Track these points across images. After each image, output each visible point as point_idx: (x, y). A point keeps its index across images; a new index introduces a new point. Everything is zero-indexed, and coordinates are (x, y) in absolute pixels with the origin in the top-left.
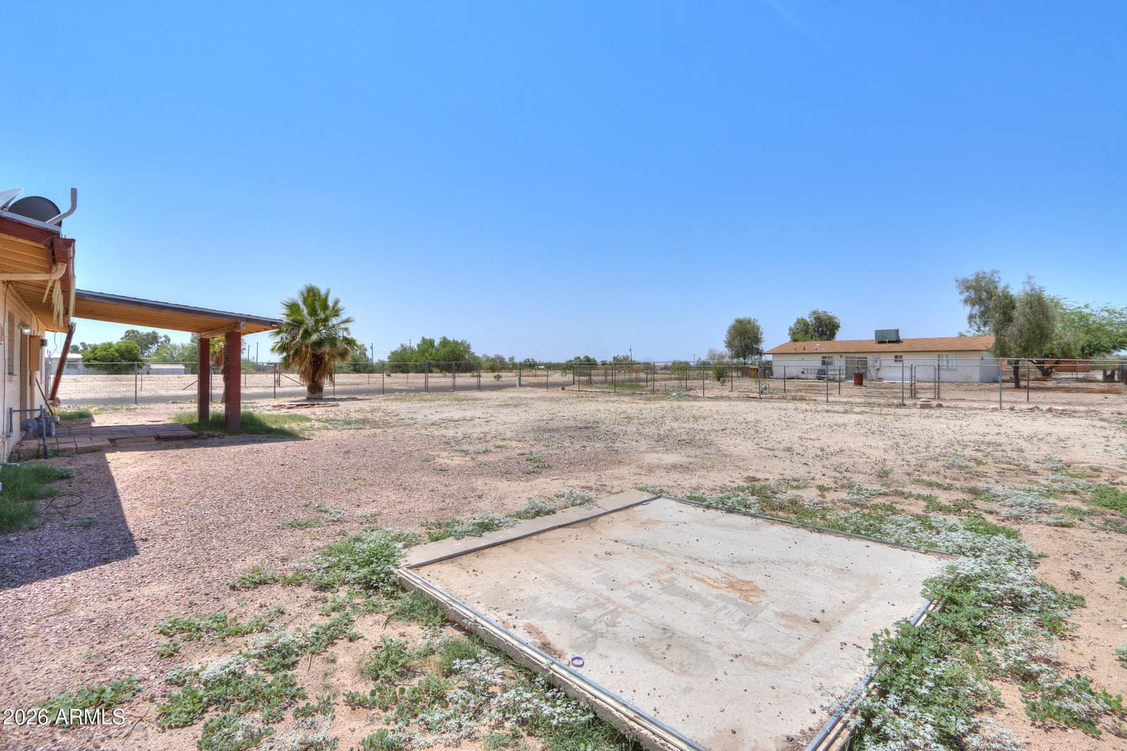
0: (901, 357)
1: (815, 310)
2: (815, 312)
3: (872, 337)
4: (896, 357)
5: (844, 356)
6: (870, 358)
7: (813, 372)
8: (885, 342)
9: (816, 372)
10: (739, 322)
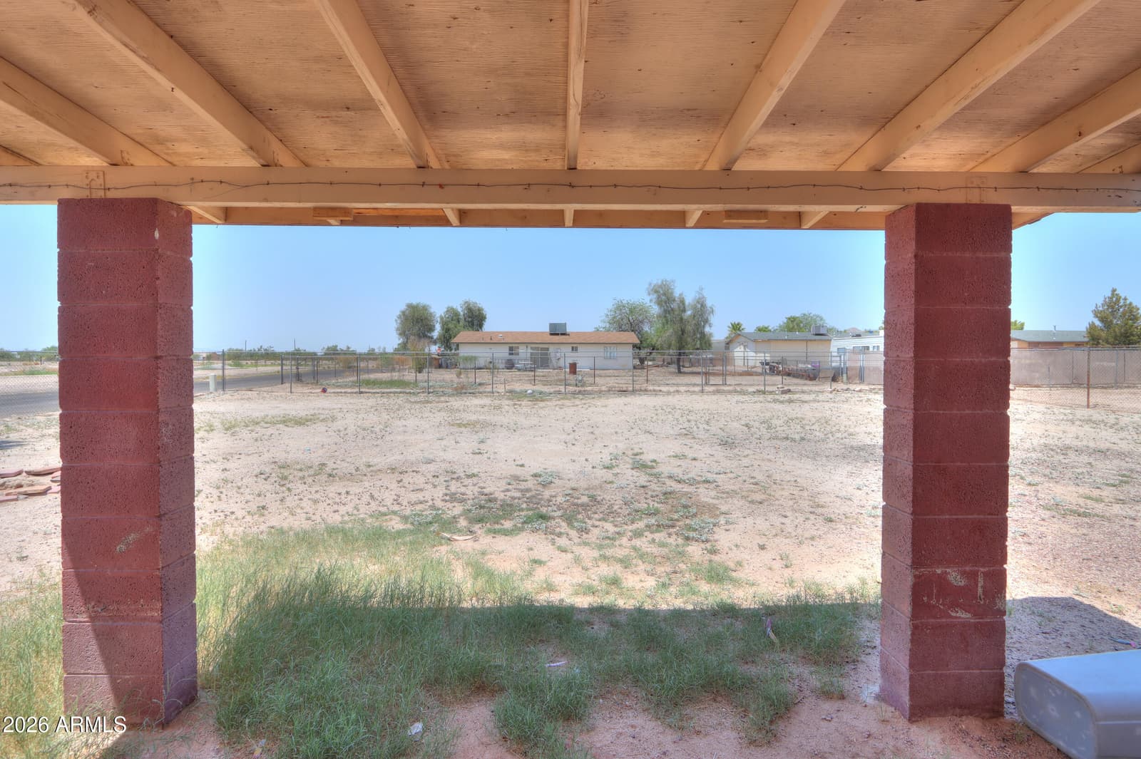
0: (577, 348)
1: (467, 300)
2: (466, 302)
3: (547, 330)
4: (573, 348)
5: (530, 346)
6: (552, 349)
7: (500, 361)
8: (558, 334)
9: (504, 361)
10: (412, 307)
